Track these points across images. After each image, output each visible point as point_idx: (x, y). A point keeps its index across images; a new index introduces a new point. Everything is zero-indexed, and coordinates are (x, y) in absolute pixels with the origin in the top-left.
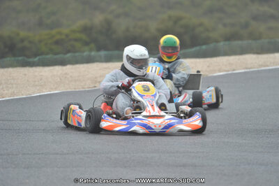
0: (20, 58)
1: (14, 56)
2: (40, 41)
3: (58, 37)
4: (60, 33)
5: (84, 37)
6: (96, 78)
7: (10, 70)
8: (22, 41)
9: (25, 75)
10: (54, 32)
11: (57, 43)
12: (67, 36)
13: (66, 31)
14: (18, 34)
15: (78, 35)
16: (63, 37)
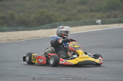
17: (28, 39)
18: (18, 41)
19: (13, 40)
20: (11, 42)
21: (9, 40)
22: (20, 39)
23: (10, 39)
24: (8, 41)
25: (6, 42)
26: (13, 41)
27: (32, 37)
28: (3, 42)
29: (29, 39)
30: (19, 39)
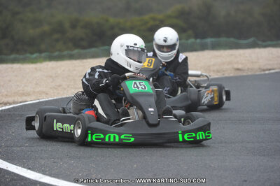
3: (151, 23)
4: (154, 19)
5: (180, 23)
8: (112, 28)
10: (146, 17)
12: (161, 21)
14: (107, 21)
16: (157, 23)
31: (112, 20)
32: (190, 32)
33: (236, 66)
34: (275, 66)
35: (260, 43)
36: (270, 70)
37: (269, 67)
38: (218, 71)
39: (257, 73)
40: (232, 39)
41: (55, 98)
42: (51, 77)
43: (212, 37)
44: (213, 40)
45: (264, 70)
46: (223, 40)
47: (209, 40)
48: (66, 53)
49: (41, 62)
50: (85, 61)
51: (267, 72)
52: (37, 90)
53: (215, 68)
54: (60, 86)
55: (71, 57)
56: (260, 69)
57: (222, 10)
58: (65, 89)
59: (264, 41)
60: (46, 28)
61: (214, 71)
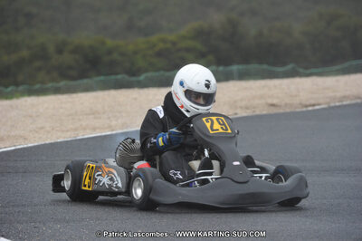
0: (119, 77)
1: (99, 74)
2: (135, 53)
3: (161, 46)
4: (164, 41)
5: (198, 45)
6: (235, 102)
7: (113, 93)
8: (110, 52)
9: (135, 99)
10: (154, 38)
11: (159, 54)
12: (174, 44)
13: (172, 37)
14: (103, 43)
15: (190, 43)
16: (169, 45)
17: (332, 105)
18: (304, 109)
19: (286, 105)
20: (281, 111)
21: (273, 105)
22: (308, 103)
23: (275, 101)
24: (272, 108)
25: (264, 112)
26: (288, 110)
27: (344, 97)
28: (258, 113)
29: (337, 104)
30: (305, 102)
31: (110, 43)
32: (211, 57)
33: (270, 101)
34: (321, 101)
35: (301, 70)
36: (314, 105)
37: (313, 102)
38: (247, 108)
39: (298, 110)
40: (265, 67)
41: (36, 144)
42: (31, 116)
43: (239, 63)
44: (240, 67)
45: (306, 106)
46: (254, 67)
47: (235, 68)
48: (50, 85)
49: (17, 97)
50: (74, 95)
51: (310, 108)
52: (13, 133)
53: (243, 104)
54: (42, 128)
55: (57, 91)
56: (301, 104)
57: (251, 28)
58: (49, 132)
59: (306, 68)
60: (25, 53)
61: (241, 107)
